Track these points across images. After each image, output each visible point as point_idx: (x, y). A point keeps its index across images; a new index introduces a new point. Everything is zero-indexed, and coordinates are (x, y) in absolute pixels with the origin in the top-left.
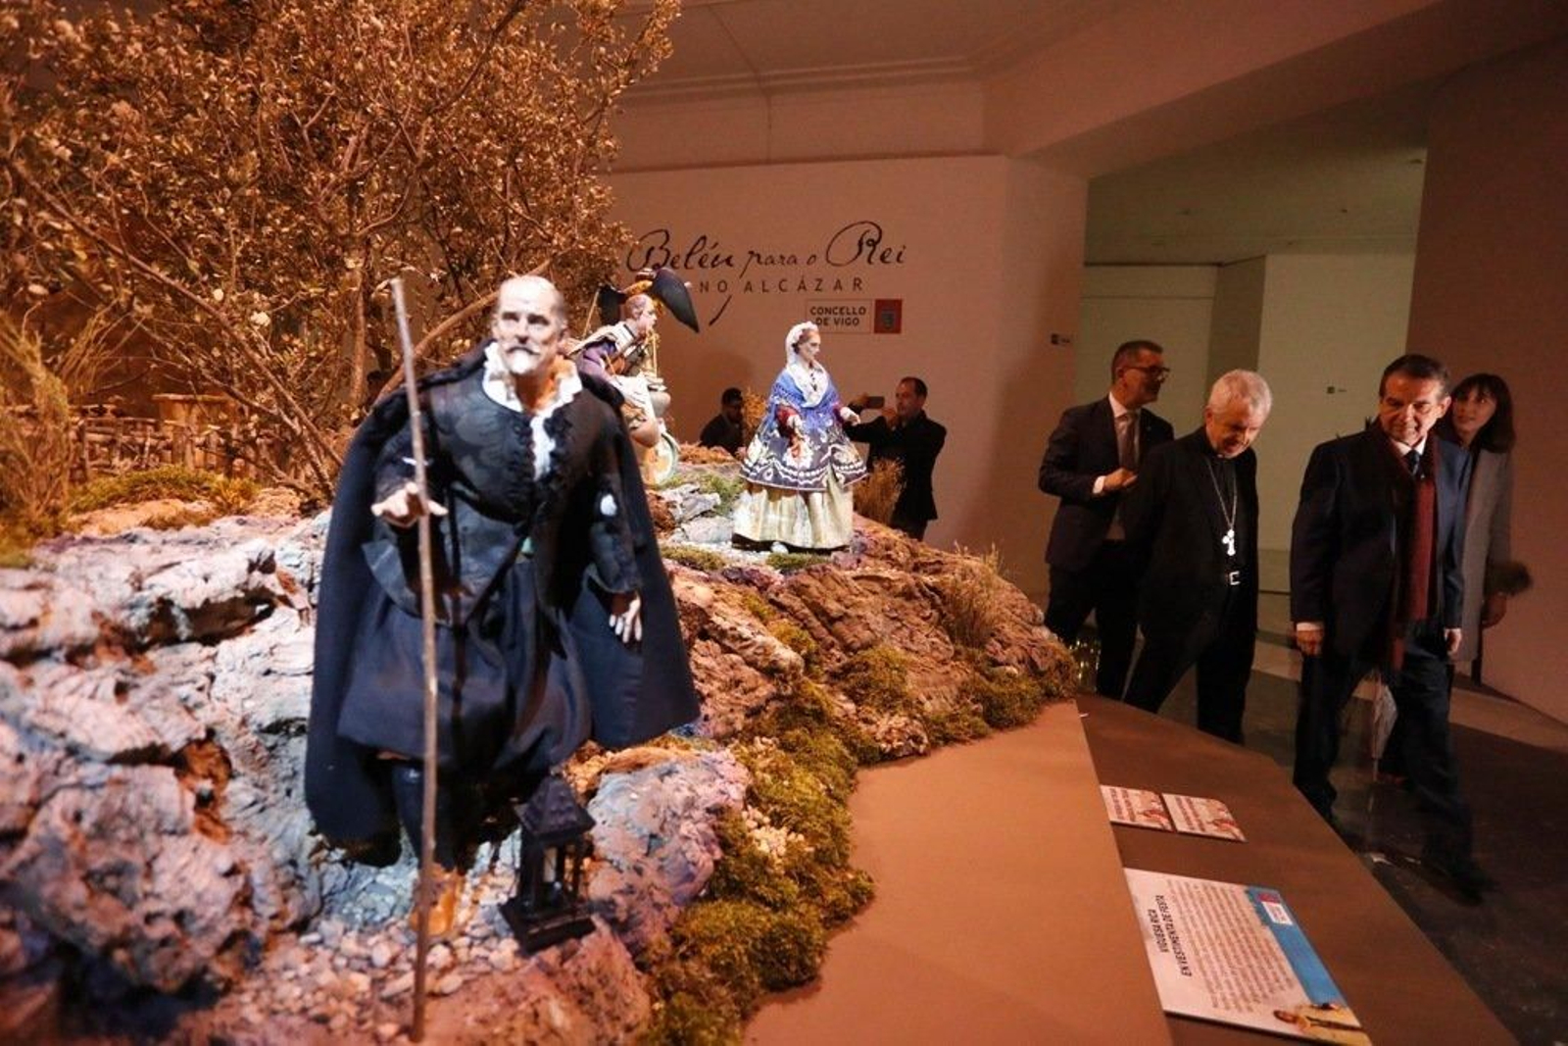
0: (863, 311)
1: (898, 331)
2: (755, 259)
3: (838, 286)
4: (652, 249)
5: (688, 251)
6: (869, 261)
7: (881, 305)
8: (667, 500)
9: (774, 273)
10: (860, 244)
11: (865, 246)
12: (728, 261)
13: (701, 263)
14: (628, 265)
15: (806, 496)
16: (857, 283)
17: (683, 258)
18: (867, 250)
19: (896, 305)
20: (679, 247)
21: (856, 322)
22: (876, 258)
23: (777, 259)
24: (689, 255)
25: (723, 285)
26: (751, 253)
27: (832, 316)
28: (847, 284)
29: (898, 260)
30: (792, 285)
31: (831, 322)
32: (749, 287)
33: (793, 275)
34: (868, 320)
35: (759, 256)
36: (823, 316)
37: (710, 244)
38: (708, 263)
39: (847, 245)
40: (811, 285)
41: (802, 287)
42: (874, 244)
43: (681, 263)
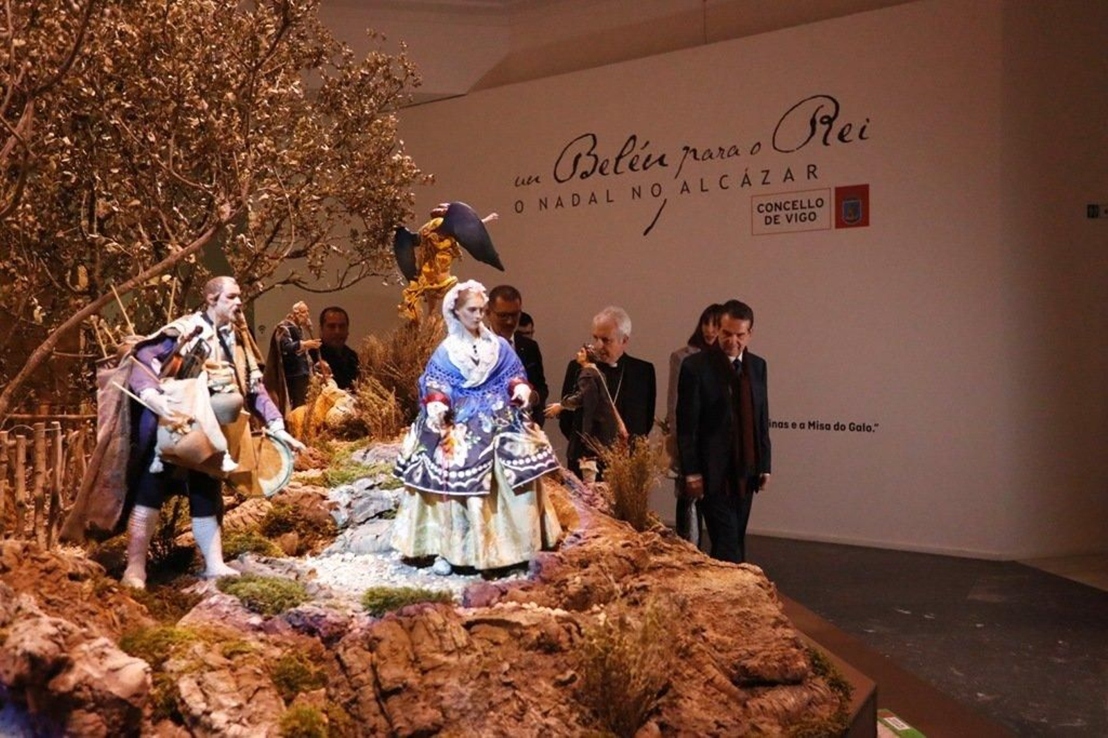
0: (820, 203)
1: (865, 223)
2: (690, 155)
3: (789, 176)
4: (579, 156)
5: (617, 156)
6: (825, 143)
7: (842, 193)
8: (331, 501)
9: (712, 169)
10: (813, 122)
11: (819, 125)
12: (661, 161)
13: (631, 166)
14: (556, 178)
15: (463, 501)
16: (811, 171)
17: (613, 162)
18: (821, 129)
19: (862, 192)
20: (607, 152)
21: (813, 217)
22: (833, 137)
23: (715, 152)
24: (620, 157)
25: (656, 190)
26: (687, 148)
27: (782, 213)
28: (800, 174)
29: (861, 137)
30: (734, 181)
31: (782, 219)
32: (685, 188)
33: (734, 168)
34: (827, 214)
35: (695, 151)
36: (772, 214)
37: (640, 143)
38: (639, 166)
39: (798, 126)
40: (757, 178)
41: (746, 181)
42: (830, 121)
43: (609, 169)
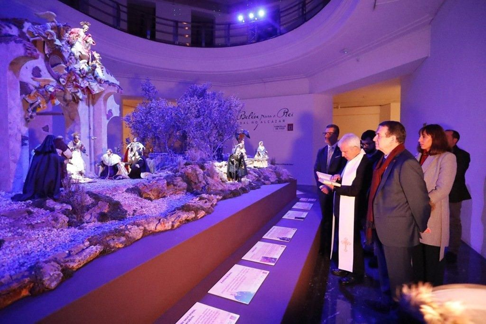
0: (285, 126)
1: (292, 130)
2: (263, 117)
3: (280, 121)
4: (242, 115)
6: (286, 116)
7: (289, 125)
9: (267, 119)
10: (284, 113)
12: (257, 117)
13: (252, 118)
16: (284, 121)
18: (285, 114)
19: (292, 125)
20: (247, 114)
21: (284, 129)
22: (287, 116)
23: (267, 116)
24: (250, 116)
25: (256, 122)
26: (262, 115)
28: (282, 121)
29: (292, 116)
30: (270, 122)
31: (279, 129)
32: (262, 122)
33: (270, 119)
34: (286, 128)
36: (277, 128)
37: (253, 114)
38: (253, 118)
39: (281, 113)
40: (274, 121)
41: (273, 122)
42: (287, 113)
43: (248, 118)
